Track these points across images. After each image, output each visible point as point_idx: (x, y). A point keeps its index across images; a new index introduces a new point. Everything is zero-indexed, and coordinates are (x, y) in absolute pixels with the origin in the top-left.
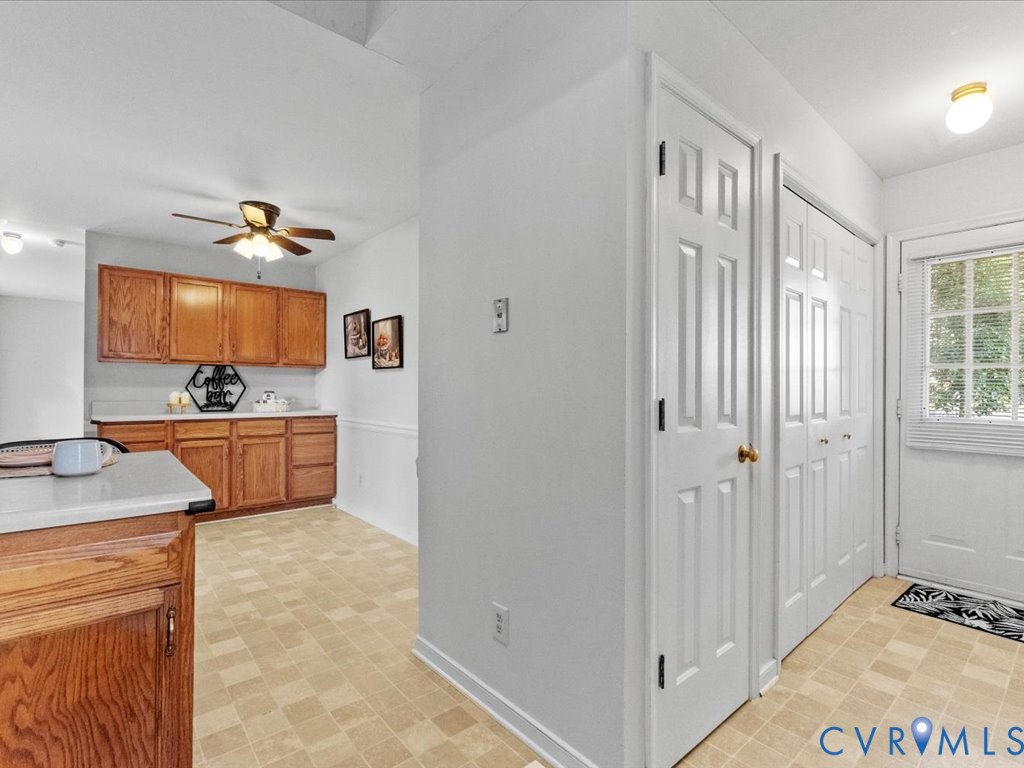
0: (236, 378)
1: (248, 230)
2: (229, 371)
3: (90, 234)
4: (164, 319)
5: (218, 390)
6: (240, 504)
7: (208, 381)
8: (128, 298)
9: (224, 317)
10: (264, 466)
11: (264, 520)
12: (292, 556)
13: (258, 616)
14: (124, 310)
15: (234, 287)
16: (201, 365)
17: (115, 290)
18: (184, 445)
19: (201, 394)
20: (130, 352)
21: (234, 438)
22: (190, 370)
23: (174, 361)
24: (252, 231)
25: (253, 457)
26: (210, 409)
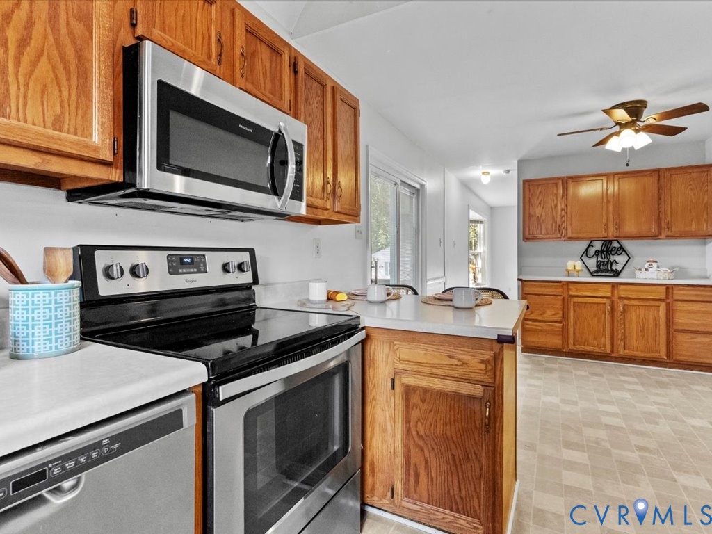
0: (622, 250)
1: (617, 128)
2: (616, 245)
3: (520, 162)
4: (562, 209)
5: (606, 260)
6: (621, 353)
7: (597, 253)
8: (540, 199)
9: (608, 201)
10: (643, 325)
11: (643, 371)
12: (659, 409)
13: (608, 445)
14: (537, 207)
15: (617, 177)
16: (592, 241)
17: (532, 195)
18: (576, 299)
19: (592, 263)
20: (541, 234)
21: (615, 298)
22: (583, 245)
23: (570, 239)
24: (621, 128)
25: (633, 315)
26: (600, 274)
